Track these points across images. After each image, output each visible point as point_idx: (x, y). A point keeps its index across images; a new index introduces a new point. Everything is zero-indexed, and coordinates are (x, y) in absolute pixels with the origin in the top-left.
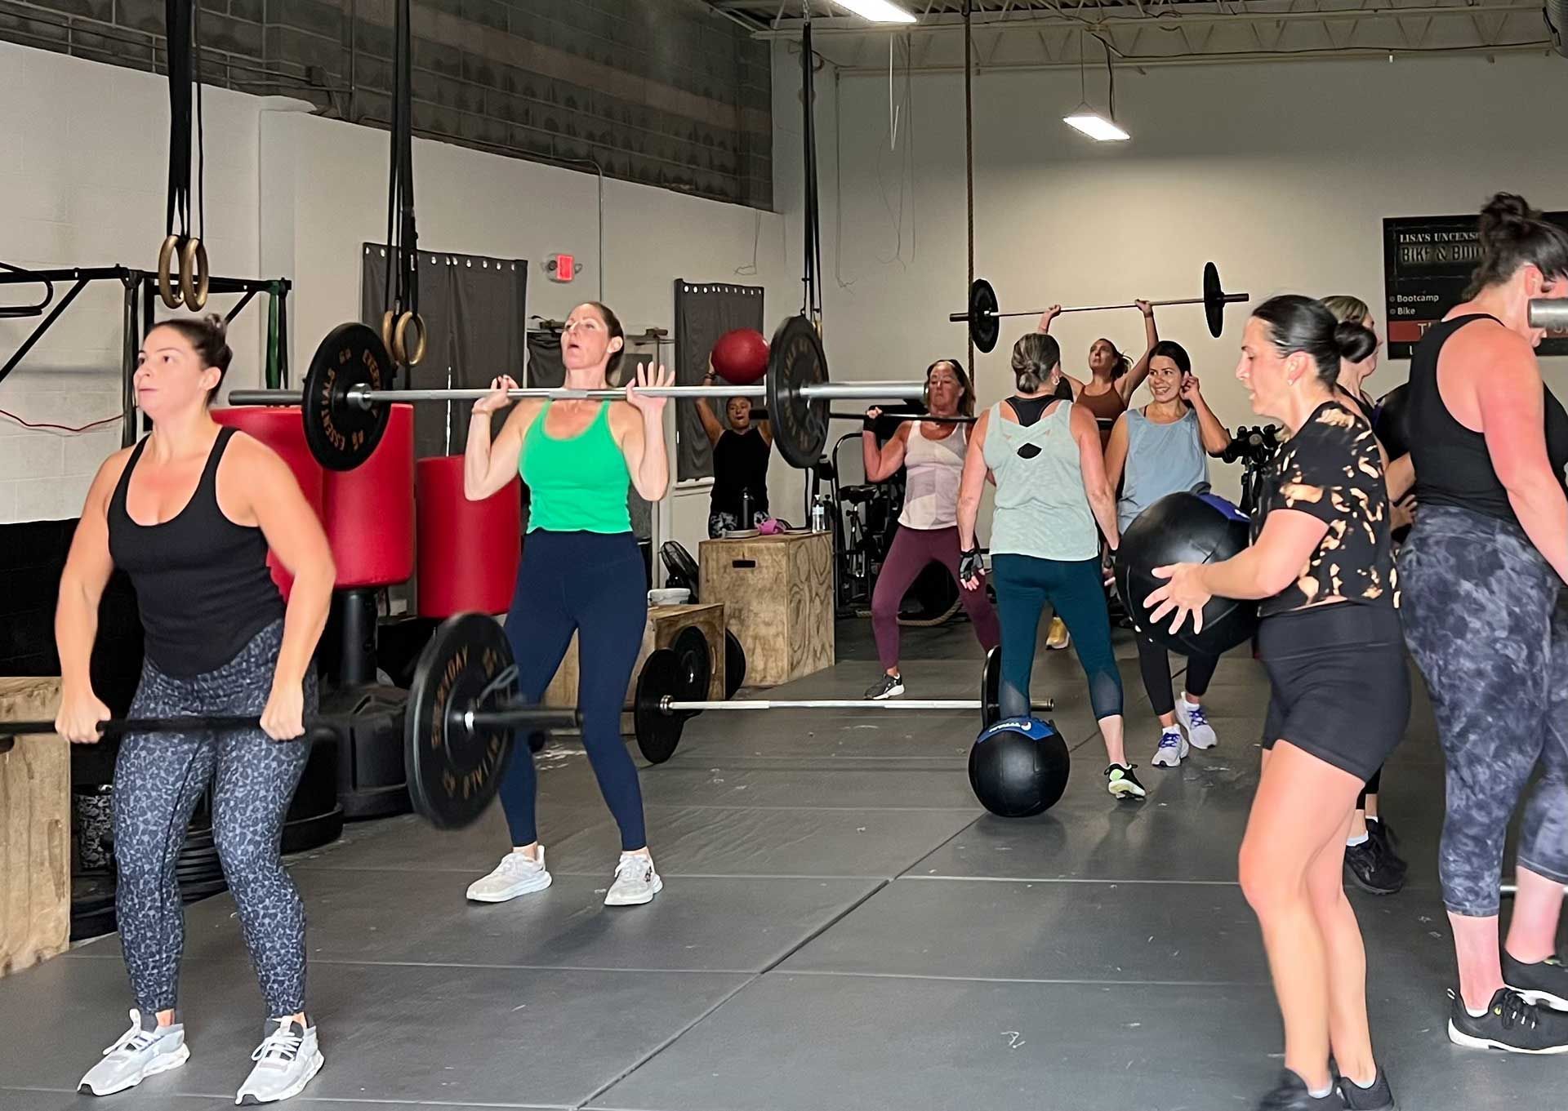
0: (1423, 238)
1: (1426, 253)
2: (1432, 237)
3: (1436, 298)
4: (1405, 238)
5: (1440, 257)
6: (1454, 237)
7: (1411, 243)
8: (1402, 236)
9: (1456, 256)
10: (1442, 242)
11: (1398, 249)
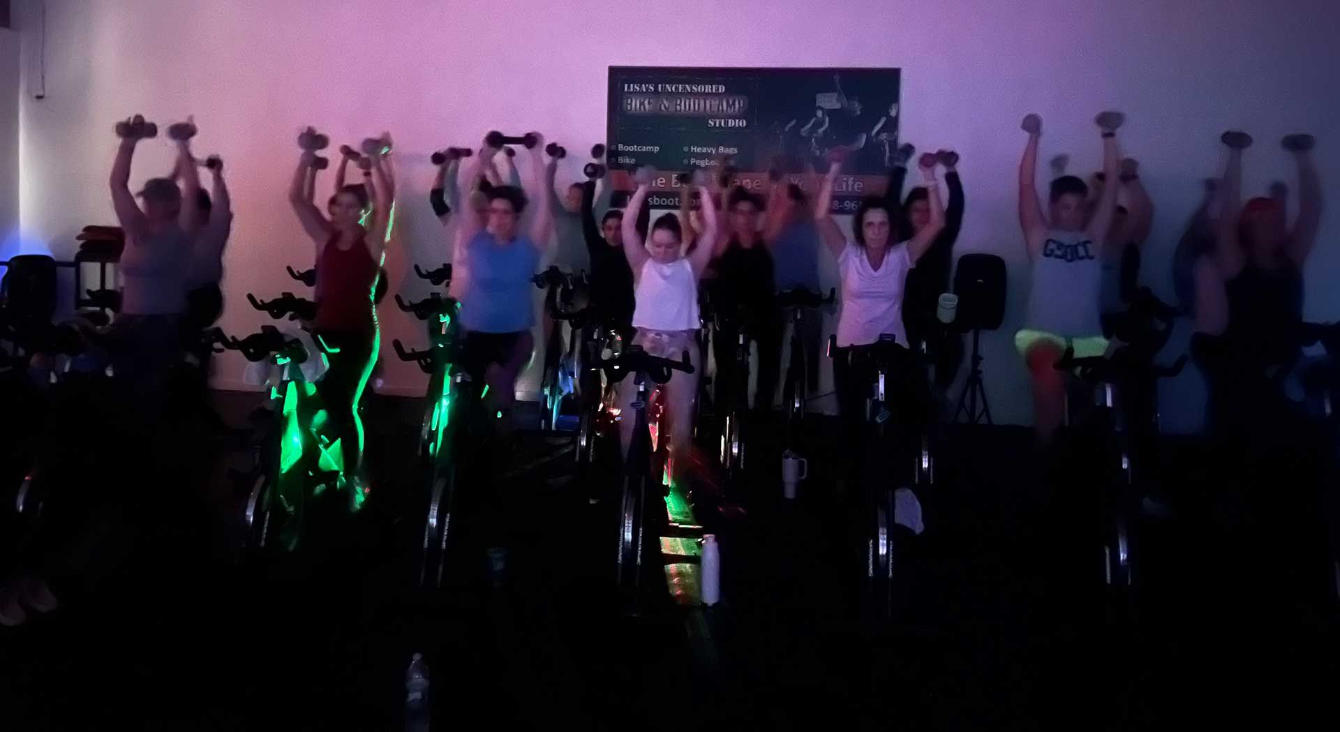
0: (647, 89)
1: (649, 103)
2: (656, 88)
3: (656, 149)
4: (629, 88)
5: (663, 108)
6: (677, 88)
7: (635, 93)
8: (626, 86)
9: (678, 107)
10: (664, 92)
11: (622, 99)
